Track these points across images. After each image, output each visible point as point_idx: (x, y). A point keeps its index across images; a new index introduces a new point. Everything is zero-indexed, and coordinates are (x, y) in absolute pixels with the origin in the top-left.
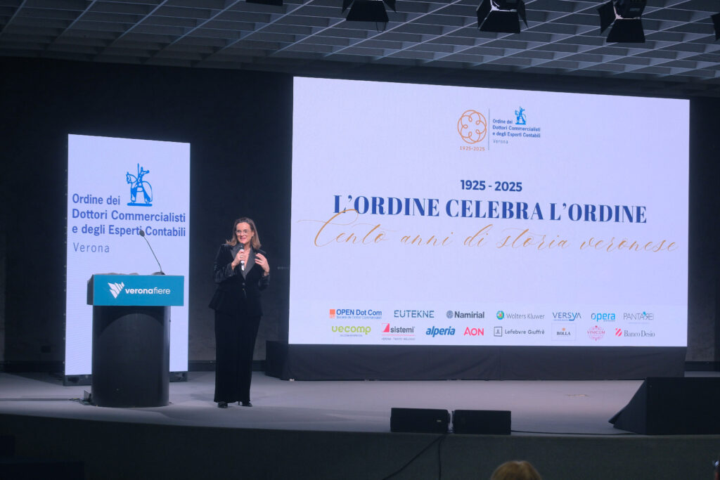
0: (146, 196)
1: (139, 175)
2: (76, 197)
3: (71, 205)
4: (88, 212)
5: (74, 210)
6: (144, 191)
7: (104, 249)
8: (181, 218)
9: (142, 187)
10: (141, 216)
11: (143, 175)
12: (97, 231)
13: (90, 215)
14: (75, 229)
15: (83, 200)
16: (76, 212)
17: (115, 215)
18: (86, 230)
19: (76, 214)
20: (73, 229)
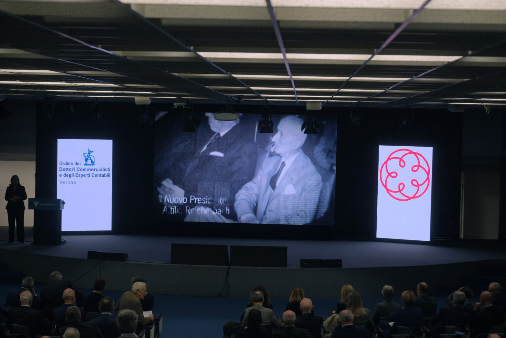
8: (108, 169)
19: (61, 169)
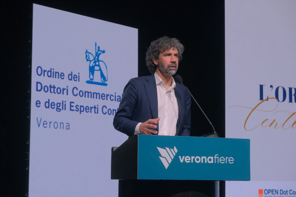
0: (102, 75)
1: (96, 53)
2: (39, 69)
3: (35, 78)
4: (51, 87)
5: (37, 83)
6: (100, 70)
7: (65, 125)
9: (99, 65)
10: (98, 95)
11: (99, 54)
12: (59, 107)
13: (52, 89)
14: (38, 103)
15: (46, 73)
16: (39, 85)
17: (76, 92)
18: (49, 105)
20: (37, 104)
